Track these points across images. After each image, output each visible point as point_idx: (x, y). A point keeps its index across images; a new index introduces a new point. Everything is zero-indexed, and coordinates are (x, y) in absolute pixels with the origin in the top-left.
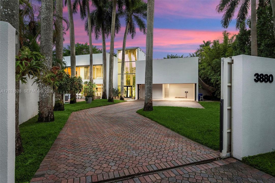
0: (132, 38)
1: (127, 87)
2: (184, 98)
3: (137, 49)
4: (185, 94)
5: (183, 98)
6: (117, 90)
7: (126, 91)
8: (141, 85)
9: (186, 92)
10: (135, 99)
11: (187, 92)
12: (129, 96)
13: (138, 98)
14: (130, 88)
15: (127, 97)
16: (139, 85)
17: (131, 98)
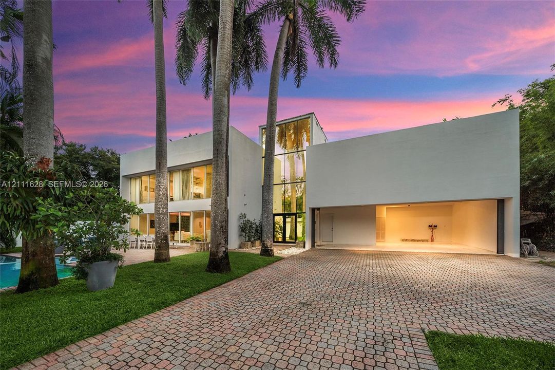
0: (298, 86)
1: (285, 216)
2: (427, 241)
3: (309, 117)
4: (430, 231)
5: (423, 241)
6: (258, 224)
7: (282, 225)
8: (318, 209)
9: (430, 226)
10: (304, 247)
11: (435, 226)
12: (287, 239)
13: (313, 246)
14: (292, 220)
15: (284, 241)
16: (316, 211)
17: (294, 243)
